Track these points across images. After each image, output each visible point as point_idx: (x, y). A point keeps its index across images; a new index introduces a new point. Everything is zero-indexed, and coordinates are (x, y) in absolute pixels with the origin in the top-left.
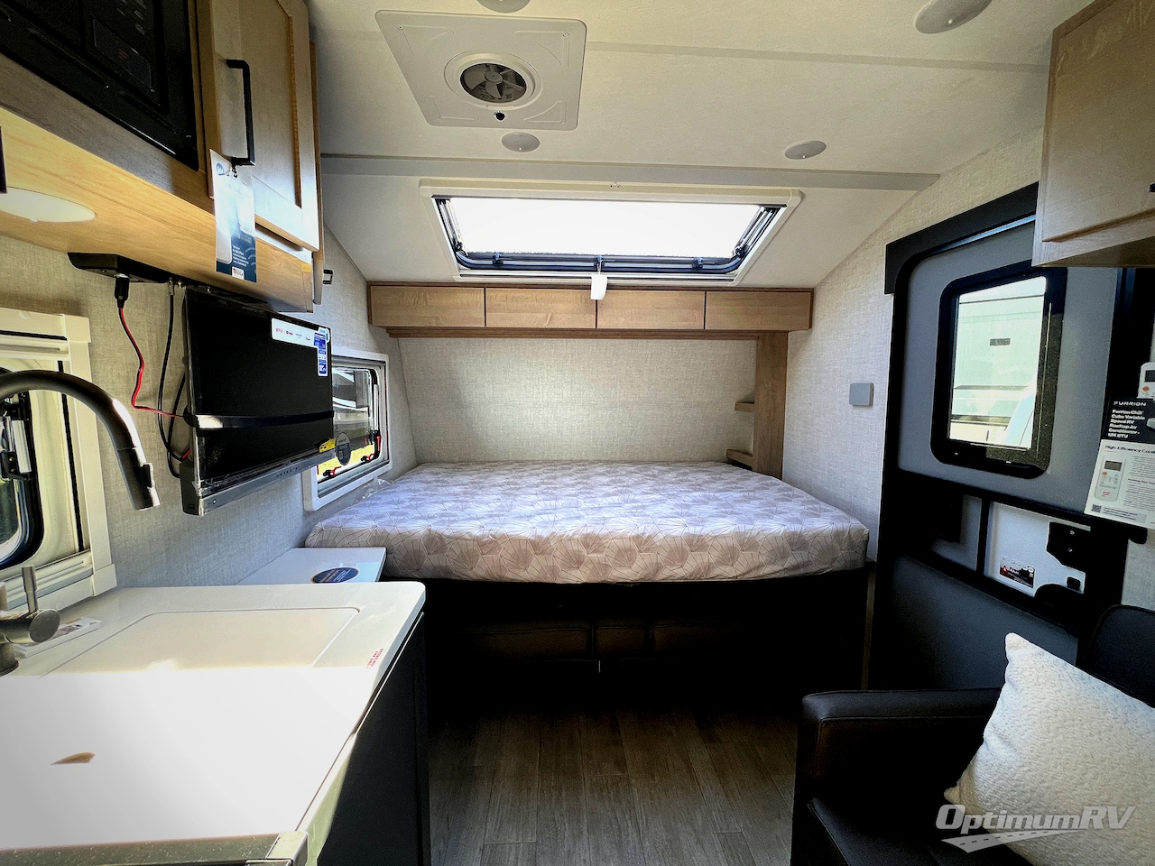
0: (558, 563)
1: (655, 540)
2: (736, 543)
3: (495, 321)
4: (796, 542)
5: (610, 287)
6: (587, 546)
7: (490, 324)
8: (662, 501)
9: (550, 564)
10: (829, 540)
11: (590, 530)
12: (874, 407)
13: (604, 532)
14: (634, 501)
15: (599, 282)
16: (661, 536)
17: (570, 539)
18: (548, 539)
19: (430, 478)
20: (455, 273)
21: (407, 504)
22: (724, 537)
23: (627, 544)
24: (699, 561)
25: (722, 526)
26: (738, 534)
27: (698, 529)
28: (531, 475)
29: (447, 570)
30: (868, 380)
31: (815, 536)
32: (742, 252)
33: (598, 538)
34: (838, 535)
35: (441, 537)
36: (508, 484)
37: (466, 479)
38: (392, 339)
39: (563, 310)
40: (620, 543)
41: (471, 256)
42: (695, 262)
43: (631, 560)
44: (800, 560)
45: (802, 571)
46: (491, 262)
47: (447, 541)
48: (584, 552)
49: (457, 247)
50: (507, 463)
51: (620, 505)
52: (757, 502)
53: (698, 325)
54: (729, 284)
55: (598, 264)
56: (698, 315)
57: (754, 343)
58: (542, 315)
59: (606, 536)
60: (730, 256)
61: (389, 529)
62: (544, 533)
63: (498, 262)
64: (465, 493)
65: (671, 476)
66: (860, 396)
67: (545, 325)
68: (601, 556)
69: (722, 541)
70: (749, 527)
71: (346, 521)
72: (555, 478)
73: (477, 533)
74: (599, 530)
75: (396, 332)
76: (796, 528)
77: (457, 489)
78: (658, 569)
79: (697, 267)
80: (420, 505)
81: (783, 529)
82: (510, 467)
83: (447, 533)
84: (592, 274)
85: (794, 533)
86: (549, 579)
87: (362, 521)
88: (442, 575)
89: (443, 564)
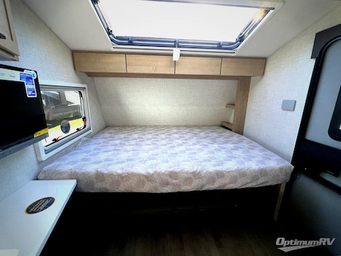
0: (158, 184)
1: (202, 173)
2: (237, 174)
3: (131, 70)
4: (263, 172)
5: (181, 55)
6: (171, 177)
7: (129, 71)
8: (202, 150)
9: (154, 185)
10: (277, 172)
11: (172, 169)
12: (295, 111)
13: (179, 170)
14: (190, 149)
15: (176, 52)
16: (205, 172)
17: (163, 174)
18: (153, 175)
19: (108, 135)
20: (111, 47)
21: (92, 152)
22: (232, 171)
23: (189, 176)
24: (221, 182)
25: (231, 166)
26: (238, 170)
27: (221, 167)
28: (149, 133)
29: (106, 189)
30: (293, 99)
31: (271, 170)
32: (241, 39)
33: (176, 173)
34: (281, 169)
35: (102, 174)
36: (139, 138)
37: (122, 136)
38: (89, 78)
39: (160, 65)
40: (186, 175)
41: (117, 38)
42: (219, 44)
43: (191, 183)
44: (264, 181)
45: (264, 185)
46: (127, 42)
47: (105, 176)
48: (170, 180)
49: (109, 33)
50: (140, 126)
51: (184, 152)
52: (241, 150)
53: (218, 73)
54: (233, 55)
55: (176, 44)
56: (218, 68)
57: (237, 81)
58: (151, 68)
59: (180, 172)
60: (234, 41)
61: (77, 171)
62: (151, 171)
63: (130, 42)
64: (120, 144)
65: (202, 134)
66: (289, 106)
67: (153, 72)
68: (177, 181)
69: (232, 174)
70: (243, 166)
71: (58, 166)
72: (158, 135)
73: (120, 172)
74: (177, 169)
75: (90, 75)
76: (263, 166)
77: (118, 142)
78: (203, 186)
79: (220, 46)
80: (97, 153)
81: (257, 167)
82: (140, 129)
83: (105, 172)
84: (173, 49)
85: (263, 169)
86: (154, 191)
87: (66, 166)
88: (104, 191)
89: (104, 186)
